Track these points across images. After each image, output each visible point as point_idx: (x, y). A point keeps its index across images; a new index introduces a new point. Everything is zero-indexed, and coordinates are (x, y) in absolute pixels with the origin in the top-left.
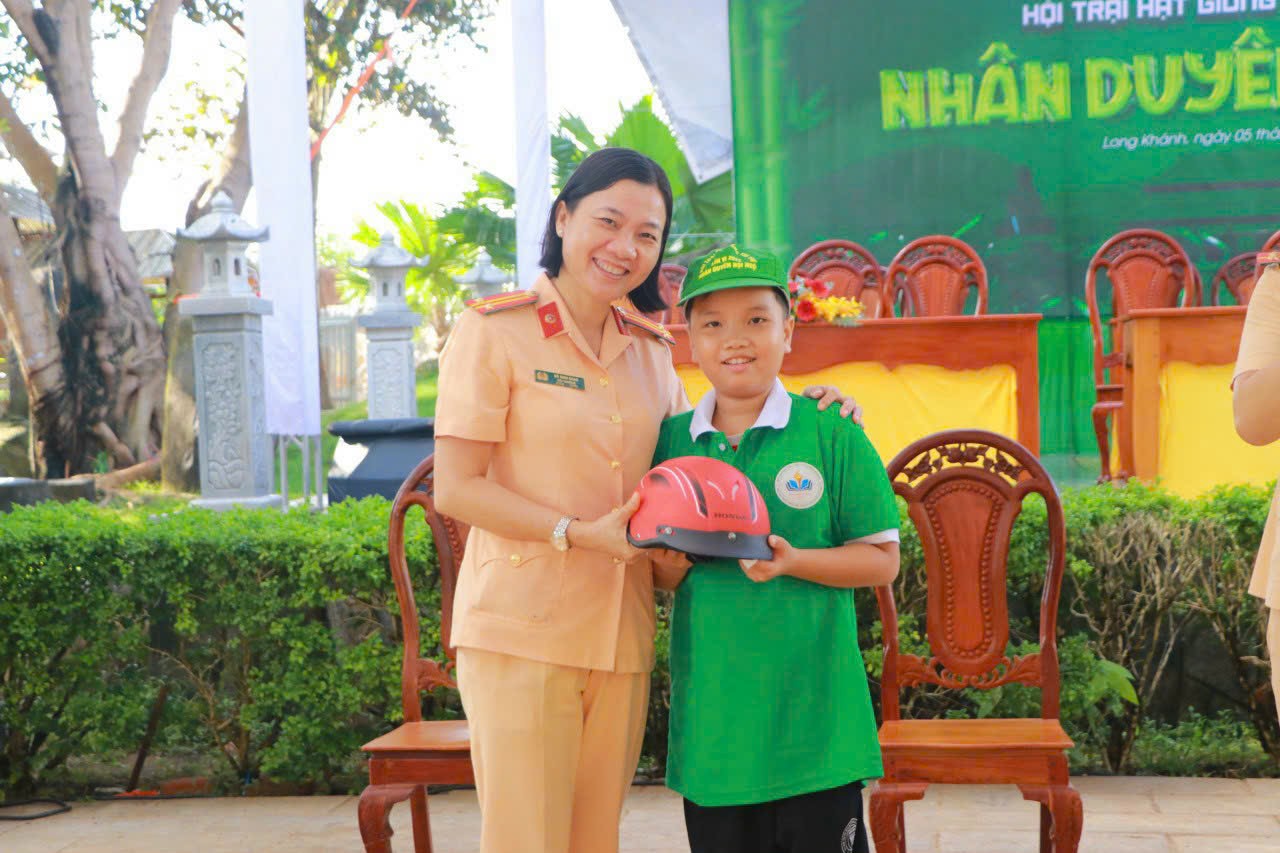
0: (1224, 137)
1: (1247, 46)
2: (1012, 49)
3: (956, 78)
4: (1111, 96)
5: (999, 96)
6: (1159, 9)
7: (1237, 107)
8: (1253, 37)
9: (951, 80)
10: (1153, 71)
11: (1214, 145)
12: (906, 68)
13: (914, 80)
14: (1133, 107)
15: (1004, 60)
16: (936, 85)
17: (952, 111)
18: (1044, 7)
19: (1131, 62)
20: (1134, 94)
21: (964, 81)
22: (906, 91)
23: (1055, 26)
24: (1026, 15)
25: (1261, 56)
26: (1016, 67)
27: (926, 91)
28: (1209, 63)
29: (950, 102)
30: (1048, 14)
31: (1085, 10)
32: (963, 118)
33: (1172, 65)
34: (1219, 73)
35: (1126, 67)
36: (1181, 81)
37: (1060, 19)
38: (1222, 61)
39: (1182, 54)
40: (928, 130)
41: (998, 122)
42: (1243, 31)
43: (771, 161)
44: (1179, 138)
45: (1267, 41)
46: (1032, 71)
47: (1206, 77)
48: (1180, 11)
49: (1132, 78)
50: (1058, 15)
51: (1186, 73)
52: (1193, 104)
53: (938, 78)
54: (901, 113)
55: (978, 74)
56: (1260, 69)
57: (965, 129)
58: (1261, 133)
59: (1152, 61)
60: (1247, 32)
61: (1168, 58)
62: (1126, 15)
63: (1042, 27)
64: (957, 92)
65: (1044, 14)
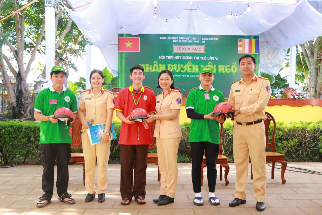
0: (186, 76)
1: (189, 64)
2: (158, 62)
3: (150, 65)
4: (171, 69)
5: (156, 68)
6: (177, 58)
7: (188, 72)
8: (190, 63)
10: (177, 66)
11: (184, 77)
13: (144, 65)
14: (174, 71)
16: (147, 66)
17: (149, 70)
18: (162, 56)
19: (174, 65)
20: (174, 69)
21: (151, 66)
23: (164, 59)
24: (160, 57)
25: (191, 66)
26: (158, 64)
28: (184, 66)
29: (149, 69)
30: (163, 57)
31: (168, 57)
32: (151, 71)
33: (179, 66)
34: (185, 67)
35: (173, 65)
36: (180, 68)
38: (186, 66)
39: (180, 64)
40: (146, 72)
41: (156, 72)
43: (123, 76)
44: (180, 76)
45: (191, 63)
46: (160, 65)
47: (183, 68)
48: (180, 58)
49: (174, 67)
50: (164, 58)
51: (181, 67)
52: (182, 71)
55: (153, 65)
56: (191, 67)
58: (191, 76)
60: (189, 62)
61: (179, 65)
62: (173, 58)
63: (162, 59)
64: (150, 67)
65: (162, 57)
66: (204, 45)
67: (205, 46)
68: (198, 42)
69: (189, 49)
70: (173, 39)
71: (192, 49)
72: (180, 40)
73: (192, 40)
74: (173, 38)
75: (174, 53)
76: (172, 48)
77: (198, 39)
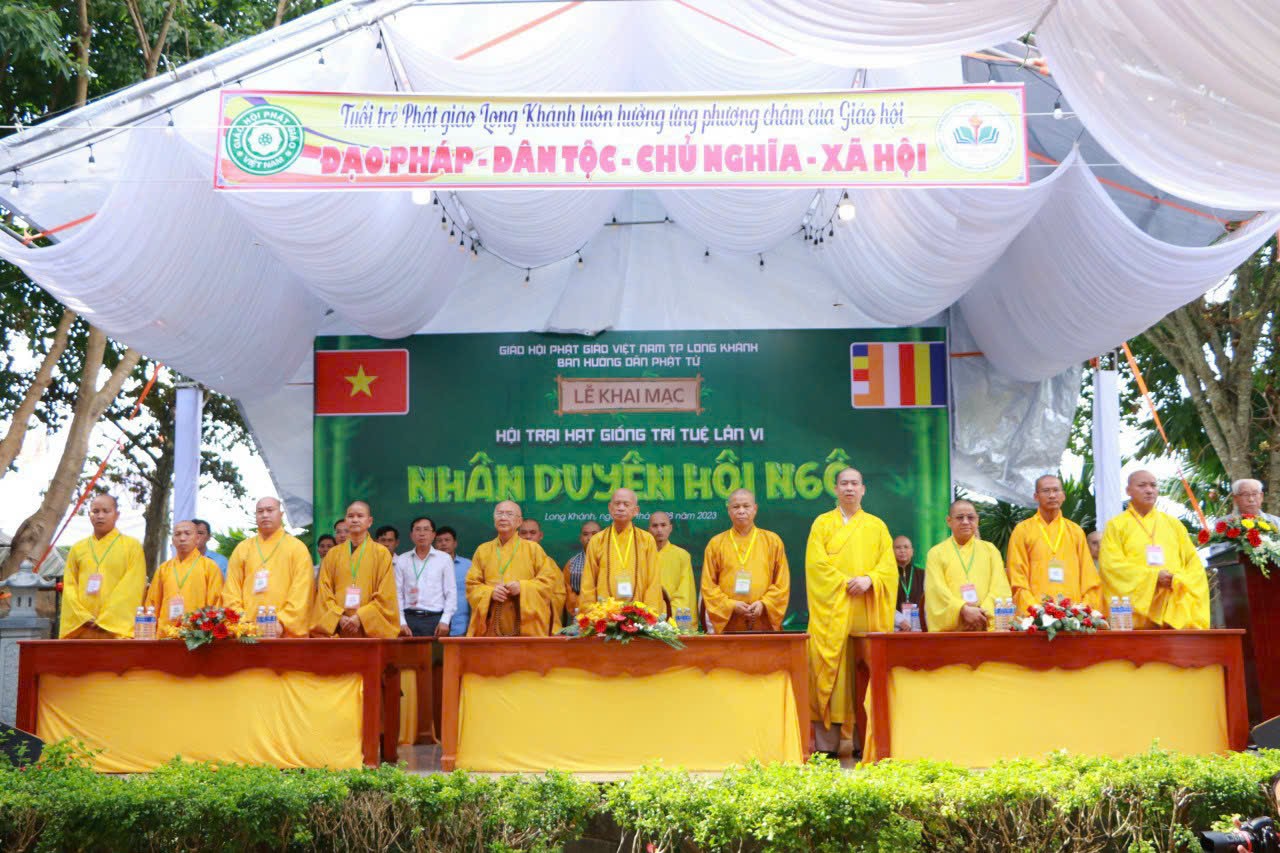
1: (630, 462)
2: (489, 456)
3: (455, 472)
4: (550, 487)
5: (481, 485)
6: (578, 437)
8: (633, 457)
9: (452, 474)
10: (575, 474)
12: (424, 465)
13: (429, 473)
14: (563, 496)
15: (485, 463)
16: (443, 476)
17: (452, 493)
18: (509, 432)
19: (561, 467)
20: (563, 487)
21: (459, 475)
22: (423, 479)
23: (516, 443)
24: (498, 436)
25: (639, 469)
26: (491, 467)
27: (436, 479)
28: (608, 471)
29: (451, 487)
30: (512, 436)
31: (534, 435)
32: (458, 498)
33: (586, 471)
34: (614, 476)
35: (558, 471)
36: (591, 481)
37: (519, 440)
38: (615, 470)
39: (591, 464)
40: (437, 504)
41: (480, 501)
42: (627, 453)
45: (641, 460)
46: (502, 470)
47: (606, 479)
48: (590, 439)
49: (562, 478)
50: (517, 437)
51: (594, 476)
52: (598, 496)
53: (444, 472)
54: (420, 493)
55: (469, 471)
56: (638, 477)
57: (460, 504)
59: (574, 468)
60: (630, 453)
61: (583, 467)
62: (558, 439)
63: (507, 443)
64: (455, 481)
65: (509, 435)
66: (698, 376)
67: (703, 379)
68: (669, 362)
69: (629, 397)
70: (555, 354)
71: (641, 395)
72: (588, 357)
73: (643, 355)
74: (555, 349)
75: (560, 414)
76: (552, 392)
77: (668, 349)
